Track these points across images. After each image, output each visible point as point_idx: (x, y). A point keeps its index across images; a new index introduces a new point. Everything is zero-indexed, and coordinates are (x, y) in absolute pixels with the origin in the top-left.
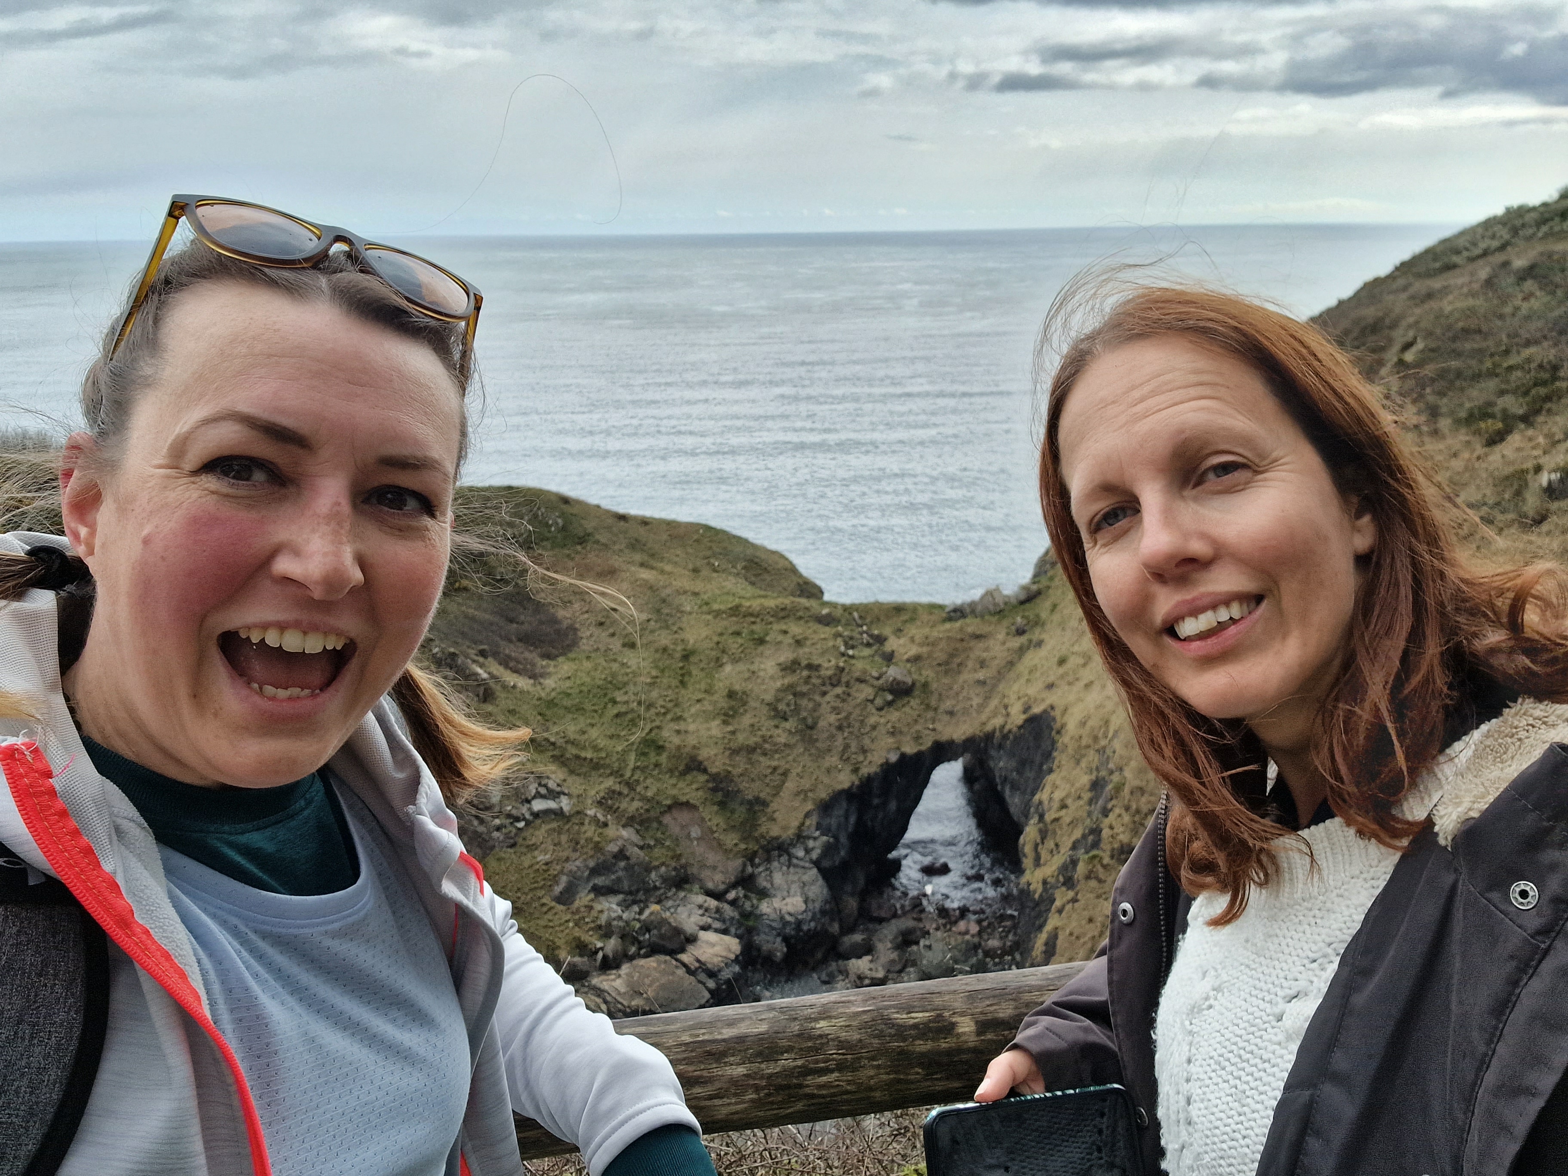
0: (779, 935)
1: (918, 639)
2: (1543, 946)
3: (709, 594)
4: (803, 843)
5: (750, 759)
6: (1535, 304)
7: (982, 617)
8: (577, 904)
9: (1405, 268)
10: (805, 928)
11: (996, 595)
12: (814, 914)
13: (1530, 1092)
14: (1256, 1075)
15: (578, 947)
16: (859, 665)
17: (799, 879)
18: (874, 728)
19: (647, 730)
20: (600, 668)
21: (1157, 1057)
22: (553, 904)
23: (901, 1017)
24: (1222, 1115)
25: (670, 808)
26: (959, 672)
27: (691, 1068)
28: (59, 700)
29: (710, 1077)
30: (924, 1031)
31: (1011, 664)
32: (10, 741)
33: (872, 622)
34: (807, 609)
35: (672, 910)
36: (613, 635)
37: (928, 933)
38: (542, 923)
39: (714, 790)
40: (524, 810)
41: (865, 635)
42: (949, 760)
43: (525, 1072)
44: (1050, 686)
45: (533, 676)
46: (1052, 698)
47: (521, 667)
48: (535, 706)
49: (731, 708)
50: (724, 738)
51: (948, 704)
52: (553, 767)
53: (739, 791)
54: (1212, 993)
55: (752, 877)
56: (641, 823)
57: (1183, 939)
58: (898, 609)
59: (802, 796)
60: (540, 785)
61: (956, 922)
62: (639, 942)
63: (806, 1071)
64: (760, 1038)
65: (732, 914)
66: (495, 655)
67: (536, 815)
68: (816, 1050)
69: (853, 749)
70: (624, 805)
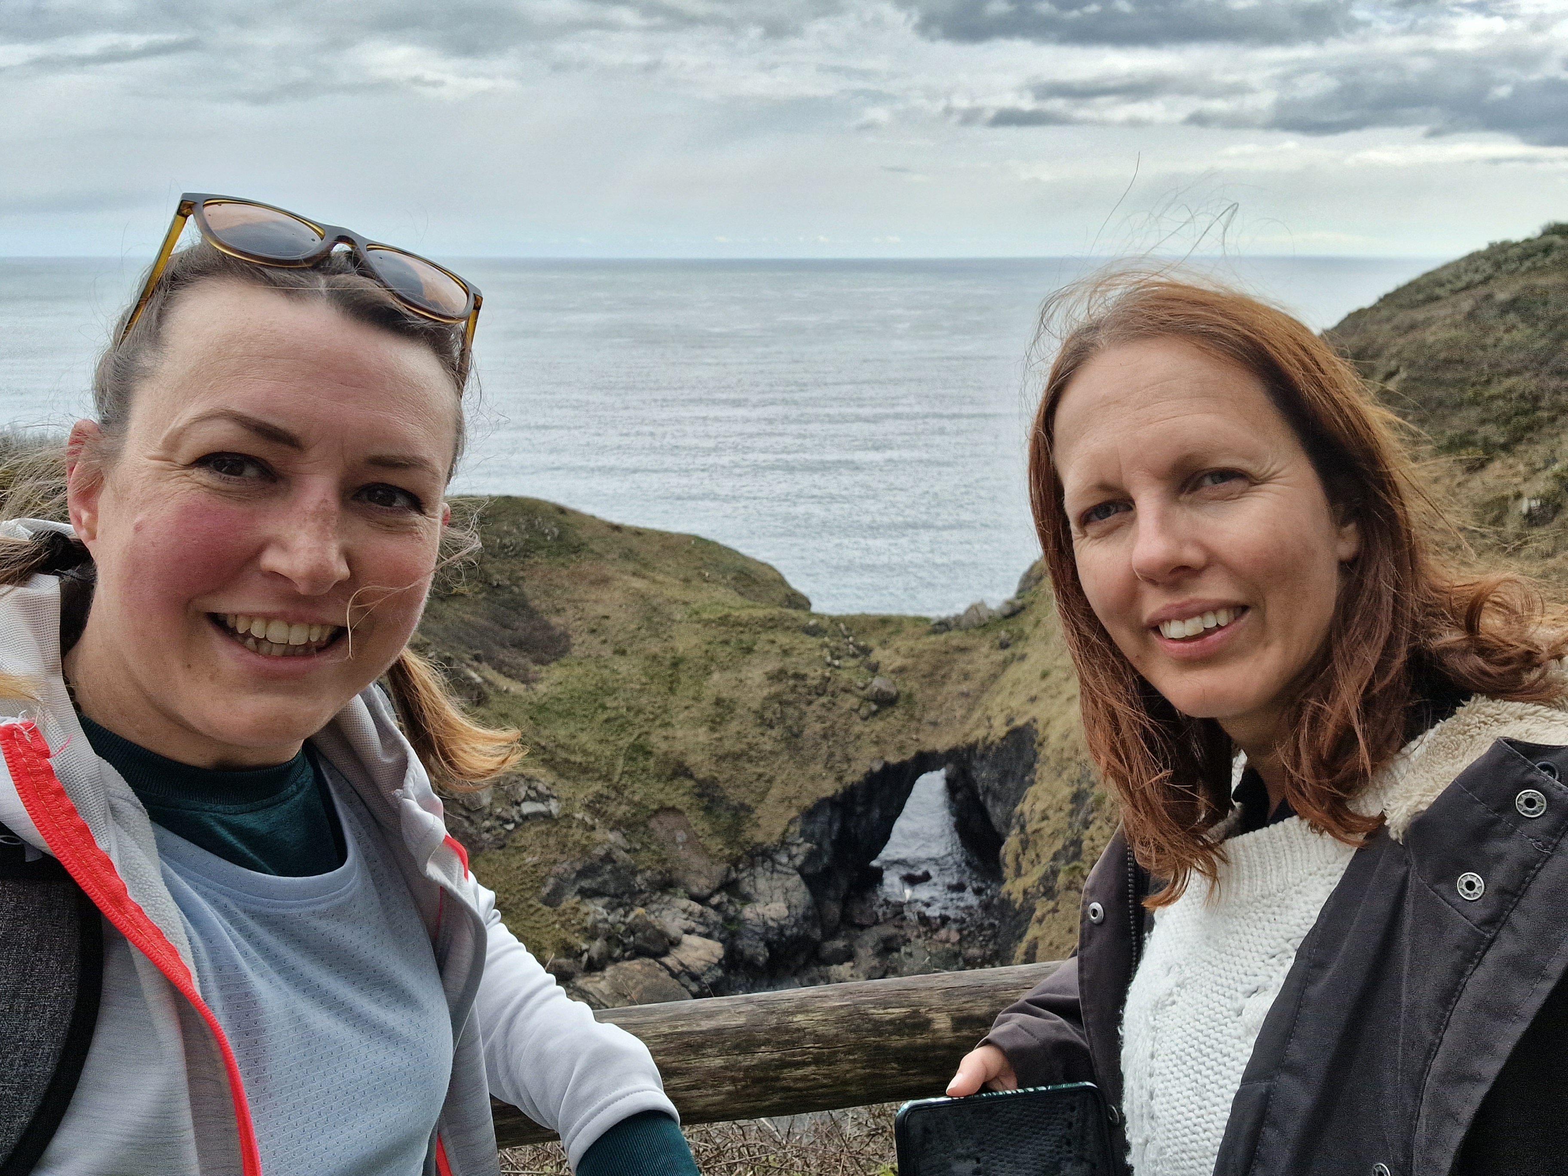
0: (761, 939)
1: (903, 650)
2: (1488, 936)
3: (699, 604)
4: (787, 849)
5: (736, 766)
6: (1517, 336)
7: (967, 629)
8: (564, 905)
9: (1388, 300)
10: (788, 933)
11: (980, 609)
12: (797, 921)
13: (1475, 1079)
14: (1216, 1069)
15: (563, 948)
16: (845, 675)
17: (783, 885)
18: (858, 737)
19: (635, 736)
20: (591, 675)
21: (1123, 1053)
22: (540, 905)
23: (878, 1013)
24: (1183, 1109)
25: (656, 812)
26: (944, 683)
27: (669, 1059)
28: (59, 683)
29: (687, 1069)
30: (900, 1026)
31: (995, 677)
32: (10, 721)
33: (858, 633)
34: (794, 619)
35: (657, 914)
36: (605, 642)
37: (909, 941)
38: (528, 924)
39: (700, 796)
40: (514, 812)
41: (851, 646)
42: (932, 770)
43: (506, 1059)
44: (1033, 699)
45: (525, 681)
46: (1035, 711)
47: (514, 671)
48: (527, 711)
49: (718, 715)
50: (710, 744)
51: (931, 715)
52: (543, 771)
53: (724, 797)
54: (1175, 990)
55: (736, 883)
56: (628, 826)
57: (1150, 937)
58: (884, 621)
59: (786, 803)
60: (529, 788)
61: (937, 930)
62: (624, 945)
63: (783, 1064)
64: (738, 1031)
65: (715, 919)
66: (490, 659)
67: (525, 818)
68: (792, 1043)
69: (838, 758)
70: (611, 809)
